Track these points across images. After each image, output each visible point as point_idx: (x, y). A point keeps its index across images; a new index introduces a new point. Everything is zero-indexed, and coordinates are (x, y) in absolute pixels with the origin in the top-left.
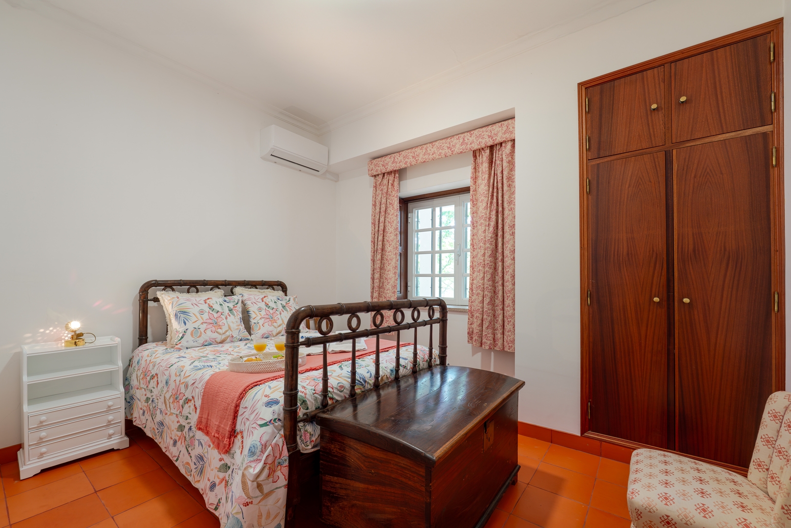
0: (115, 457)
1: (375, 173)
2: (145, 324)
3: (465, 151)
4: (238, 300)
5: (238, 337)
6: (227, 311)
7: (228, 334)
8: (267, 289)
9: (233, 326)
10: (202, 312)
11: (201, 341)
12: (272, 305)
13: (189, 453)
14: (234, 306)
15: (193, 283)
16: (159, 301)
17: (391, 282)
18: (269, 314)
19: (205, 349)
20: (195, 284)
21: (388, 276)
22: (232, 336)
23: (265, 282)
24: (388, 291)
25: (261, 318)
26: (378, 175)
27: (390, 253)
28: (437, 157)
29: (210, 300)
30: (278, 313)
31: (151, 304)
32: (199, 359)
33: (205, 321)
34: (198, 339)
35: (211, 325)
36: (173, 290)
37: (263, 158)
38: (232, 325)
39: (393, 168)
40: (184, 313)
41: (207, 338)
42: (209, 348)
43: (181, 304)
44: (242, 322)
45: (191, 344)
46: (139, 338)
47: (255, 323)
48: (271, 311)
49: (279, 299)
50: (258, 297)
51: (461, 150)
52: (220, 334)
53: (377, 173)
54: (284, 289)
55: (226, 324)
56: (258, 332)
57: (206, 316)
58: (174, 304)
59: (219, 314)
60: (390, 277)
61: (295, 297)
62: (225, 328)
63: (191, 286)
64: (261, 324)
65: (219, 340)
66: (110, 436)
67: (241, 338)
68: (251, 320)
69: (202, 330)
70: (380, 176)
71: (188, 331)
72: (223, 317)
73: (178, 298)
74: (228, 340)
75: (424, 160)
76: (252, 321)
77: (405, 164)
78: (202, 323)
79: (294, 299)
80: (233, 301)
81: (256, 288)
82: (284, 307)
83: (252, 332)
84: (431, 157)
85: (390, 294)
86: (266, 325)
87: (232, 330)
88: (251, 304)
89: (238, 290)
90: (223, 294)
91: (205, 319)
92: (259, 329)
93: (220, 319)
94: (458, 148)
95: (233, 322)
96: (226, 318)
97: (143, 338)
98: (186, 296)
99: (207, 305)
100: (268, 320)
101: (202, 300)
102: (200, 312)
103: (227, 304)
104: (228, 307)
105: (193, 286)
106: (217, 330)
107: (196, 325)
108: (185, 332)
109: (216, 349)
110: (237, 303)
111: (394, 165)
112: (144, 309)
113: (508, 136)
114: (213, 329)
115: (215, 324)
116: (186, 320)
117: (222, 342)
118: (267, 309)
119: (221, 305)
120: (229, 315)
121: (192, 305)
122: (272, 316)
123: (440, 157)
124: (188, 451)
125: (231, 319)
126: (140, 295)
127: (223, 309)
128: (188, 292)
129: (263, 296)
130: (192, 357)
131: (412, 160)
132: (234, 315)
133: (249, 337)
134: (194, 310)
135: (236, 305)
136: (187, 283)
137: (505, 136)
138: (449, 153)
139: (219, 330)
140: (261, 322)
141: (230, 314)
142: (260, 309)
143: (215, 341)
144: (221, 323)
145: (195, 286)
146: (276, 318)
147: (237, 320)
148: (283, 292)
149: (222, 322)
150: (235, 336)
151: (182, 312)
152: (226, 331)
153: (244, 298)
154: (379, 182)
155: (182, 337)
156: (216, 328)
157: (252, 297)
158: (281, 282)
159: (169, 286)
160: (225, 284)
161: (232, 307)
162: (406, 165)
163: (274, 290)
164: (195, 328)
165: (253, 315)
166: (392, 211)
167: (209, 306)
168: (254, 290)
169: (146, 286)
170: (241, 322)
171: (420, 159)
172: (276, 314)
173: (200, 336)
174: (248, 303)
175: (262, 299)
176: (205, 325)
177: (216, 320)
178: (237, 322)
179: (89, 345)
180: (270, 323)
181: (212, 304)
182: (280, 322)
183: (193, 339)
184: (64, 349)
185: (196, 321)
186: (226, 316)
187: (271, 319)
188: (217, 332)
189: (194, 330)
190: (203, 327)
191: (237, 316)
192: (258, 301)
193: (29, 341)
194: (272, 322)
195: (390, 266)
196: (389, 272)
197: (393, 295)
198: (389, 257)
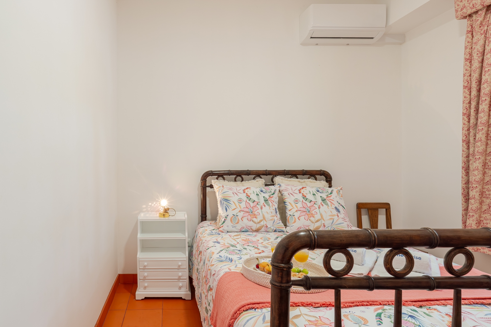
1: (469, 12)
2: (205, 205)
4: (275, 190)
5: (272, 228)
6: (262, 201)
7: (262, 223)
8: (309, 178)
9: (268, 216)
10: (240, 201)
11: (239, 227)
12: (310, 197)
14: (270, 196)
15: (239, 173)
16: (213, 188)
18: (306, 207)
19: (239, 237)
22: (267, 227)
23: (306, 171)
25: (297, 211)
29: (248, 190)
30: (317, 206)
31: (208, 189)
32: (228, 247)
33: (242, 209)
34: (236, 225)
35: (247, 214)
36: (224, 179)
37: (304, 44)
38: (266, 216)
40: (226, 200)
41: (244, 226)
42: (243, 236)
43: (225, 192)
44: (278, 213)
45: (230, 229)
46: (201, 216)
47: (290, 215)
48: (309, 204)
49: (318, 191)
50: (295, 188)
52: (255, 223)
54: (328, 178)
56: (293, 224)
57: (243, 205)
58: (220, 192)
59: (255, 203)
61: (339, 188)
62: (260, 218)
64: (296, 217)
65: (254, 228)
66: (180, 288)
67: (275, 229)
68: (287, 211)
69: (240, 217)
71: (228, 217)
72: (259, 207)
73: (223, 187)
74: (263, 229)
76: (288, 213)
78: (240, 211)
79: (338, 192)
81: (297, 178)
82: (324, 200)
83: (288, 224)
86: (302, 218)
87: (267, 220)
88: (287, 195)
89: (278, 179)
90: (263, 183)
91: (242, 208)
92: (295, 222)
93: (256, 209)
95: (267, 213)
96: (261, 208)
97: (204, 218)
98: (233, 184)
99: (245, 194)
100: (305, 213)
101: (242, 190)
103: (263, 194)
104: (264, 197)
106: (252, 219)
107: (235, 212)
108: (226, 217)
109: (248, 238)
110: (274, 193)
112: (204, 193)
114: (249, 217)
115: (251, 213)
116: (228, 207)
117: (257, 231)
118: (304, 201)
119: (257, 195)
120: (265, 206)
121: (233, 193)
122: (309, 209)
125: (266, 209)
126: (201, 182)
127: (259, 199)
128: (235, 180)
129: (301, 187)
130: (224, 245)
132: (269, 205)
133: (284, 229)
134: (234, 199)
135: (272, 196)
136: (233, 173)
139: (254, 219)
140: (297, 215)
141: (265, 204)
142: (296, 201)
143: (251, 228)
144: (256, 213)
145: (240, 176)
146: (313, 212)
147: (272, 210)
148: (327, 181)
149: (257, 211)
150: (269, 226)
151: (225, 199)
152: (261, 221)
153: (281, 189)
155: (224, 222)
156: (252, 217)
157: (289, 187)
158: (326, 171)
159: (220, 175)
160: (266, 173)
161: (268, 197)
163: (316, 180)
164: (234, 215)
165: (289, 207)
167: (247, 195)
168: (294, 179)
169: (205, 175)
170: (276, 212)
172: (313, 208)
173: (238, 223)
174: (285, 193)
175: (299, 190)
176: (242, 213)
177: (252, 209)
178: (272, 213)
179: (171, 218)
180: (306, 217)
181: (250, 193)
182: (318, 217)
183: (232, 224)
184: (158, 218)
185: (235, 209)
186: (262, 206)
187: (308, 213)
188: (252, 221)
189: (233, 217)
190: (241, 215)
191: (272, 206)
192: (295, 192)
193: (145, 210)
194: (309, 216)
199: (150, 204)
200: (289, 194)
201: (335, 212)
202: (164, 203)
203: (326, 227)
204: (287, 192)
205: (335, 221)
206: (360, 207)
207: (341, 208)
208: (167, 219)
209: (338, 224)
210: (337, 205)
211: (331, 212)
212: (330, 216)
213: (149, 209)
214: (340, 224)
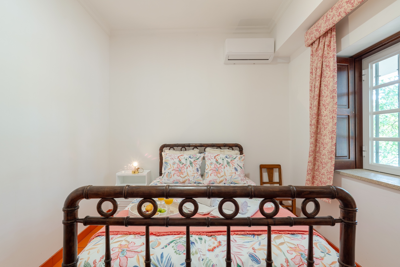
4: (200, 157)
5: (193, 181)
7: (186, 178)
12: (220, 161)
14: (194, 160)
17: (328, 147)
18: (216, 167)
21: (324, 141)
22: (189, 180)
24: (324, 157)
25: (210, 170)
26: (314, 42)
27: (326, 118)
29: (181, 156)
30: (223, 167)
33: (174, 169)
34: (170, 179)
35: (177, 172)
36: (174, 149)
38: (189, 173)
39: (326, 28)
41: (175, 179)
43: (166, 158)
45: (166, 181)
46: (159, 173)
47: (206, 173)
48: (218, 166)
49: (227, 157)
52: (182, 178)
53: (312, 41)
54: (240, 149)
55: (186, 172)
56: (207, 179)
58: (164, 157)
59: (184, 165)
60: (326, 142)
62: (185, 174)
67: (195, 181)
69: (172, 174)
70: (316, 42)
71: (165, 174)
72: (185, 167)
73: (166, 154)
78: (173, 170)
79: (240, 158)
80: (195, 157)
81: (221, 148)
82: (228, 163)
83: (205, 178)
85: (326, 160)
86: (213, 175)
87: (189, 176)
88: (207, 160)
91: (174, 168)
92: (208, 177)
93: (183, 168)
95: (191, 171)
97: (161, 173)
99: (178, 159)
100: (215, 171)
102: (173, 163)
104: (190, 161)
105: (184, 147)
106: (180, 175)
107: (169, 171)
110: (198, 159)
111: (327, 23)
112: (161, 158)
114: (178, 174)
115: (180, 171)
116: (166, 167)
117: (184, 183)
119: (186, 159)
120: (189, 167)
121: (171, 159)
122: (218, 169)
125: (190, 169)
127: (186, 162)
128: (181, 150)
129: (217, 155)
132: (192, 166)
133: (202, 182)
136: (180, 145)
139: (182, 175)
140: (210, 172)
141: (190, 165)
142: (211, 164)
143: (179, 181)
144: (183, 171)
146: (220, 171)
147: (194, 170)
148: (239, 151)
149: (183, 170)
150: (190, 180)
151: (166, 162)
152: (186, 176)
154: (315, 49)
155: (163, 177)
156: (180, 174)
157: (209, 155)
158: (238, 144)
159: (172, 147)
160: (201, 146)
162: (340, 17)
164: (169, 173)
165: (207, 167)
166: (329, 73)
169: (161, 147)
170: (198, 171)
172: (221, 168)
173: (171, 178)
175: (215, 157)
176: (174, 171)
177: (180, 169)
178: (194, 171)
179: (140, 174)
180: (215, 174)
181: (182, 159)
182: (222, 174)
183: (167, 178)
184: (131, 174)
185: (170, 169)
186: (187, 167)
187: (217, 171)
188: (180, 176)
189: (168, 174)
190: (173, 172)
191: (195, 167)
192: (212, 158)
193: (126, 169)
194: (217, 173)
195: (326, 130)
196: (325, 137)
197: (330, 161)
198: (325, 121)
199: (129, 165)
200: (208, 159)
201: (234, 171)
202: (135, 164)
203: (227, 180)
204: (208, 158)
205: (233, 177)
206: (262, 167)
207: (239, 169)
208: (136, 174)
209: (235, 179)
210: (236, 166)
211: (231, 171)
212: (230, 173)
213: (129, 168)
214: (236, 178)
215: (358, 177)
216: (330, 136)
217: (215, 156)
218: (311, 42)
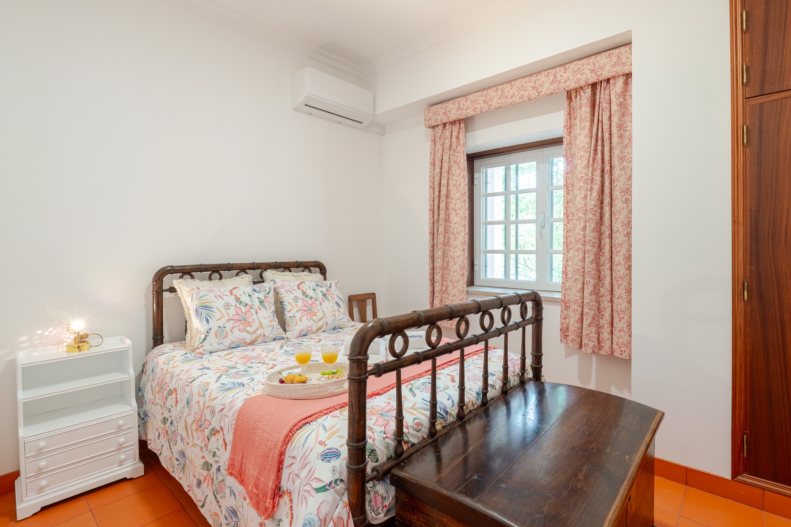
0: (127, 488)
2: (160, 321)
3: (556, 91)
4: (270, 288)
5: (271, 336)
6: (257, 303)
7: (259, 332)
8: (303, 271)
9: (265, 322)
10: (227, 306)
11: (227, 342)
12: (310, 293)
13: (218, 502)
14: (265, 296)
15: (215, 268)
16: (176, 292)
18: (307, 305)
19: (232, 355)
20: (218, 269)
21: (455, 254)
22: (264, 335)
23: (301, 262)
24: (456, 274)
25: (297, 311)
26: (437, 126)
28: (518, 100)
29: (236, 290)
30: (318, 303)
31: (166, 295)
32: (227, 371)
33: (231, 317)
34: (223, 340)
35: (239, 323)
36: (192, 277)
37: (296, 109)
38: (264, 322)
39: (457, 116)
40: (206, 307)
41: (235, 339)
42: (237, 353)
43: (203, 296)
44: (275, 317)
45: (215, 347)
46: (153, 338)
47: (291, 317)
48: (310, 302)
49: (318, 285)
50: (293, 284)
51: (551, 91)
52: (250, 333)
53: (436, 124)
54: (323, 270)
55: (257, 321)
56: (295, 328)
57: (232, 311)
58: (194, 296)
59: (248, 307)
60: (458, 255)
61: (336, 281)
62: (255, 325)
63: (214, 272)
64: (298, 318)
65: (248, 341)
66: (121, 463)
67: (274, 337)
68: (286, 313)
69: (228, 329)
70: (439, 127)
71: (211, 331)
72: (253, 311)
73: (199, 289)
74: (260, 340)
75: (499, 105)
76: (288, 315)
77: (474, 111)
78: (228, 321)
79: (336, 285)
80: (264, 289)
81: (290, 271)
82: (324, 295)
83: (287, 329)
84: (509, 100)
85: (457, 277)
86: (304, 319)
87: (264, 327)
88: (285, 293)
89: (269, 274)
90: (251, 280)
91: (231, 315)
92: (296, 324)
93: (249, 314)
94: (547, 88)
95: (265, 318)
96: (257, 313)
97: (158, 339)
98: (207, 283)
99: (233, 297)
100: (306, 313)
101: (227, 291)
102: (225, 306)
103: (257, 295)
104: (258, 298)
105: (216, 271)
106: (245, 328)
107: (220, 323)
108: (207, 332)
109: (245, 353)
110: (269, 293)
111: (459, 112)
112: (158, 301)
113: (619, 70)
114: (242, 327)
115: (243, 321)
116: (209, 316)
117: (252, 343)
118: (305, 298)
119: (250, 296)
120: (260, 309)
121: (216, 297)
122: (310, 307)
123: (522, 100)
124: (216, 498)
125: (263, 313)
126: (153, 285)
127: (252, 302)
128: (210, 279)
129: (299, 282)
130: (218, 368)
131: (483, 105)
132: (265, 308)
133: (284, 335)
134: (218, 304)
135: (267, 296)
136: (208, 268)
137: (614, 70)
138: (534, 93)
139: (249, 329)
140: (298, 315)
141: (260, 307)
142: (296, 299)
143: (244, 342)
144: (250, 320)
145: (217, 272)
146: (315, 310)
147: (270, 314)
148: (322, 274)
149: (251, 318)
150: (267, 335)
151: (204, 306)
152: (257, 329)
153: (277, 285)
154: (439, 135)
155: (205, 339)
156: (245, 326)
157: (286, 283)
158: (319, 262)
159: (187, 272)
160: (254, 267)
161: (263, 298)
162: (475, 113)
163: (311, 273)
164: (220, 327)
165: (288, 307)
167: (236, 298)
168: (287, 273)
169: (160, 273)
170: (274, 316)
171: (494, 104)
172: (315, 305)
173: (226, 337)
174: (282, 291)
175: (298, 286)
176: (232, 322)
177: (244, 316)
178: (269, 317)
180: (309, 316)
181: (240, 295)
182: (320, 315)
183: (218, 340)
184: (65, 355)
185: (221, 318)
186: (257, 310)
187: (309, 311)
188: (246, 331)
189: (218, 329)
190: (229, 325)
191: (269, 308)
192: (293, 288)
194: (311, 315)
195: (457, 240)
196: (456, 249)
197: (462, 277)
198: (456, 230)
200: (286, 292)
201: (336, 307)
202: (78, 325)
203: (329, 325)
204: (284, 289)
205: (336, 317)
206: (351, 299)
207: (340, 302)
208: (86, 352)
209: (340, 320)
210: (337, 299)
211: (333, 307)
212: (332, 312)
214: (341, 319)
215: (485, 292)
216: (462, 248)
217: (297, 284)
218: (434, 124)
